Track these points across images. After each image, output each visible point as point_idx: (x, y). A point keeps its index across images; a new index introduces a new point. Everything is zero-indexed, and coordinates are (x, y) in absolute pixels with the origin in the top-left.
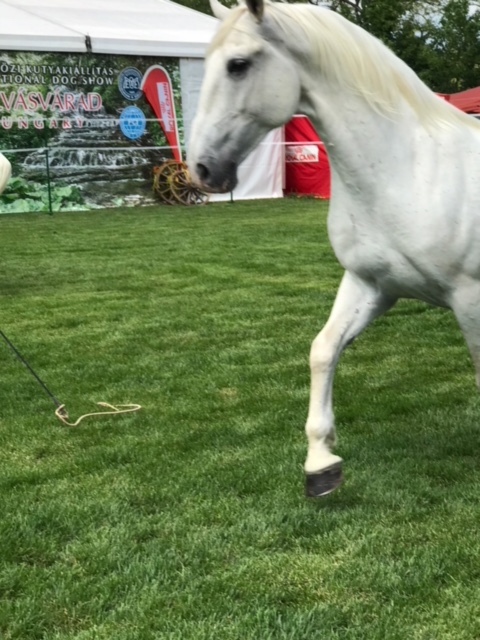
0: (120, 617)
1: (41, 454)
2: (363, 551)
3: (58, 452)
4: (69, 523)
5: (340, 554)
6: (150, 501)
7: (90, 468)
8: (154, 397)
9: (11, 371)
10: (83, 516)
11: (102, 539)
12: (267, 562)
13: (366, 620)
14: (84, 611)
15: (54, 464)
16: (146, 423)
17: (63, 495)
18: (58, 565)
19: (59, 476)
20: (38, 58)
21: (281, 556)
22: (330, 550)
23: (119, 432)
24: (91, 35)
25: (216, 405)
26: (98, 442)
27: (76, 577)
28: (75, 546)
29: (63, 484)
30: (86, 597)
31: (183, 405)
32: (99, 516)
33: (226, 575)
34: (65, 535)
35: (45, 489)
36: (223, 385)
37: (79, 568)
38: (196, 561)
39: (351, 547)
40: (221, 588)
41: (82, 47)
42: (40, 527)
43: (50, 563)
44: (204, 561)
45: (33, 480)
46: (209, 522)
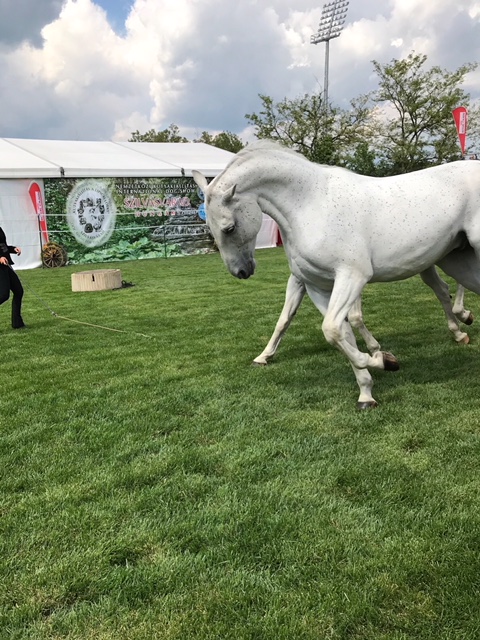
0: (229, 439)
1: (180, 367)
2: (342, 410)
3: (187, 366)
4: (198, 397)
5: (329, 411)
6: (234, 387)
7: (206, 372)
8: (229, 340)
9: (160, 331)
10: (205, 394)
11: (215, 405)
12: (294, 414)
13: (346, 441)
14: (211, 437)
15: (187, 371)
16: (227, 353)
17: (194, 385)
18: (196, 416)
19: (191, 376)
21: (301, 412)
22: (325, 409)
23: (215, 357)
25: (259, 344)
26: (206, 362)
27: (205, 421)
28: (202, 408)
29: (193, 380)
30: (211, 430)
31: (242, 344)
32: (212, 395)
33: (275, 421)
34: (197, 403)
35: (185, 383)
36: (260, 335)
37: (205, 418)
38: (261, 414)
39: (335, 408)
40: (274, 426)
41: (180, 174)
42: (186, 399)
43: (192, 416)
44: (265, 415)
45: (179, 379)
46: (264, 397)
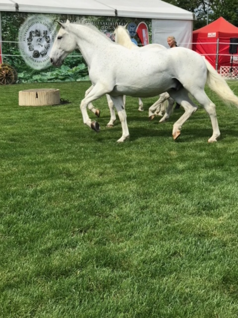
0: (136, 239)
1: (101, 174)
2: (231, 218)
3: (108, 174)
4: (114, 201)
5: (221, 218)
6: (145, 194)
7: (120, 180)
8: (144, 153)
9: (88, 142)
10: (119, 199)
11: (127, 208)
12: (192, 220)
13: (233, 245)
14: (121, 236)
15: (106, 178)
16: (142, 164)
17: (110, 190)
18: (110, 217)
19: (109, 182)
20: (96, 19)
21: (198, 218)
22: (217, 216)
23: (131, 167)
24: (118, 9)
25: (169, 158)
26: (123, 170)
27: (117, 222)
28: (116, 210)
29: (111, 186)
30: (121, 230)
31: (155, 157)
32: (125, 199)
33: (176, 224)
34: (112, 206)
35: (104, 188)
36: (171, 150)
37: (118, 219)
38: (165, 218)
39: (226, 215)
40: (175, 229)
41: (113, 14)
42: (103, 202)
43: (107, 217)
44: (168, 219)
45: (99, 184)
46: (169, 203)
